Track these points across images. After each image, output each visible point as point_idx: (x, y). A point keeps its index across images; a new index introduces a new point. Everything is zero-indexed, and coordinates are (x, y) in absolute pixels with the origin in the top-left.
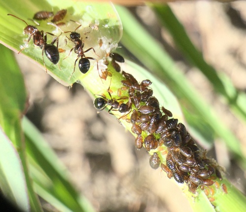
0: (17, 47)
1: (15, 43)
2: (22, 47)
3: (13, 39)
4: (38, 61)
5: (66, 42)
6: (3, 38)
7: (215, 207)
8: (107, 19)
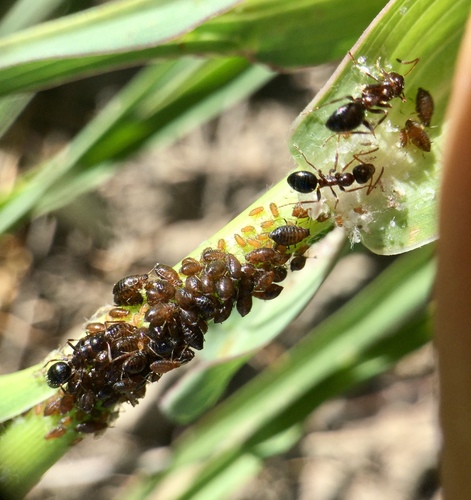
0: (363, 52)
1: (370, 49)
2: (361, 60)
3: (380, 44)
4: (333, 88)
5: (367, 145)
6: (382, 27)
7: (24, 414)
8: (406, 226)
